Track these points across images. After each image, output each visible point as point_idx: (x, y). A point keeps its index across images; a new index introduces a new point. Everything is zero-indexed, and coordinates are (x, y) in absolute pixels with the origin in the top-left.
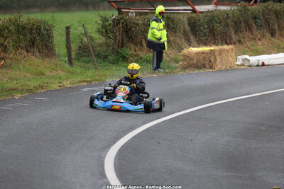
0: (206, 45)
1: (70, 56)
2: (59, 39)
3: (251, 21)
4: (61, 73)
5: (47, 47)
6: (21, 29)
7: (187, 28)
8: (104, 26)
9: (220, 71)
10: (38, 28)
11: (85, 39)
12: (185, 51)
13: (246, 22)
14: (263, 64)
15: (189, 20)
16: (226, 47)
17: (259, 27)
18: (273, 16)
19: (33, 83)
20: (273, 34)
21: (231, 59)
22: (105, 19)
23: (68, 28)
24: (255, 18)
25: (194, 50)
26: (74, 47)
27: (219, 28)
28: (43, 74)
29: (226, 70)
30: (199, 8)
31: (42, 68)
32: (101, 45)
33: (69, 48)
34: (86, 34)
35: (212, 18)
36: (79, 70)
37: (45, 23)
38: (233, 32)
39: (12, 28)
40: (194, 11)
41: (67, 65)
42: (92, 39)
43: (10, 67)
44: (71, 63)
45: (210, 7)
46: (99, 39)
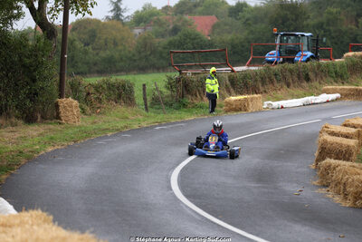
0: (241, 94)
1: (146, 105)
2: (138, 93)
3: (273, 77)
4: (140, 117)
5: (130, 99)
6: (111, 87)
7: (228, 82)
8: (169, 83)
9: (252, 112)
10: (124, 86)
11: (156, 93)
12: (227, 99)
13: (269, 78)
14: (282, 107)
15: (229, 77)
16: (255, 95)
17: (279, 81)
18: (288, 73)
19: (120, 124)
20: (288, 86)
21: (259, 104)
22: (170, 78)
23: (144, 85)
24: (276, 75)
25: (233, 98)
26: (149, 98)
27: (251, 82)
28: (127, 118)
29: (256, 112)
30: (236, 69)
31: (126, 114)
32: (168, 97)
33: (145, 99)
34: (157, 89)
35: (245, 75)
36: (153, 114)
37: (128, 82)
38: (260, 85)
39: (105, 86)
40: (233, 71)
41: (144, 112)
42: (161, 92)
43: (104, 113)
44: (147, 109)
45: (244, 68)
46: (166, 92)
